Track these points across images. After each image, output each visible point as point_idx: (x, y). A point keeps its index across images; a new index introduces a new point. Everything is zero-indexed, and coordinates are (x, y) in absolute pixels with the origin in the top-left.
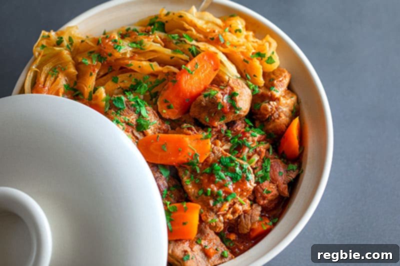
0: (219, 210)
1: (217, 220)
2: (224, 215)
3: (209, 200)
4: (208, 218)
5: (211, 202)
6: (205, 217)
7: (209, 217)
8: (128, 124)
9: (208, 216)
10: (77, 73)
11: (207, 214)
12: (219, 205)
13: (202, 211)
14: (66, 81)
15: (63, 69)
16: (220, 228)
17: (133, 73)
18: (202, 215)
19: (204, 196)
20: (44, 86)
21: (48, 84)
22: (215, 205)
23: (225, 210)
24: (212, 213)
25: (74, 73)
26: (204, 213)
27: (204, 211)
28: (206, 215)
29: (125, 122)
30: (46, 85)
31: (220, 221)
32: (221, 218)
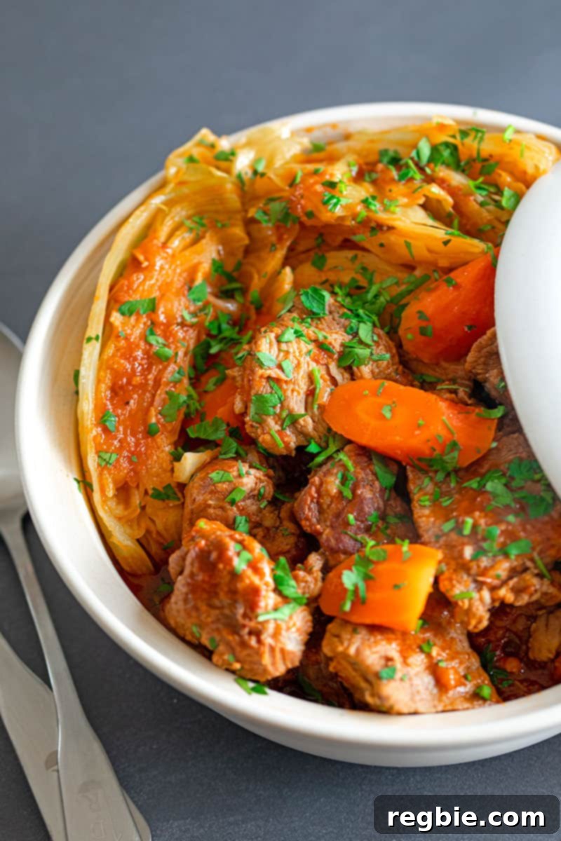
0: (484, 572)
1: (475, 595)
2: (493, 589)
3: (463, 544)
4: (453, 586)
5: (468, 552)
6: (446, 583)
7: (458, 586)
8: (321, 346)
9: (454, 582)
10: (247, 241)
11: (454, 577)
12: (485, 562)
13: (444, 567)
14: (219, 252)
15: (219, 225)
16: (480, 621)
17: (360, 253)
18: (442, 578)
19: (454, 536)
20: (165, 245)
21: (176, 243)
22: (475, 558)
23: (498, 577)
24: (465, 577)
25: (241, 239)
26: (447, 574)
27: (448, 569)
28: (451, 580)
29: (316, 341)
30: (169, 244)
31: (481, 600)
32: (486, 595)
